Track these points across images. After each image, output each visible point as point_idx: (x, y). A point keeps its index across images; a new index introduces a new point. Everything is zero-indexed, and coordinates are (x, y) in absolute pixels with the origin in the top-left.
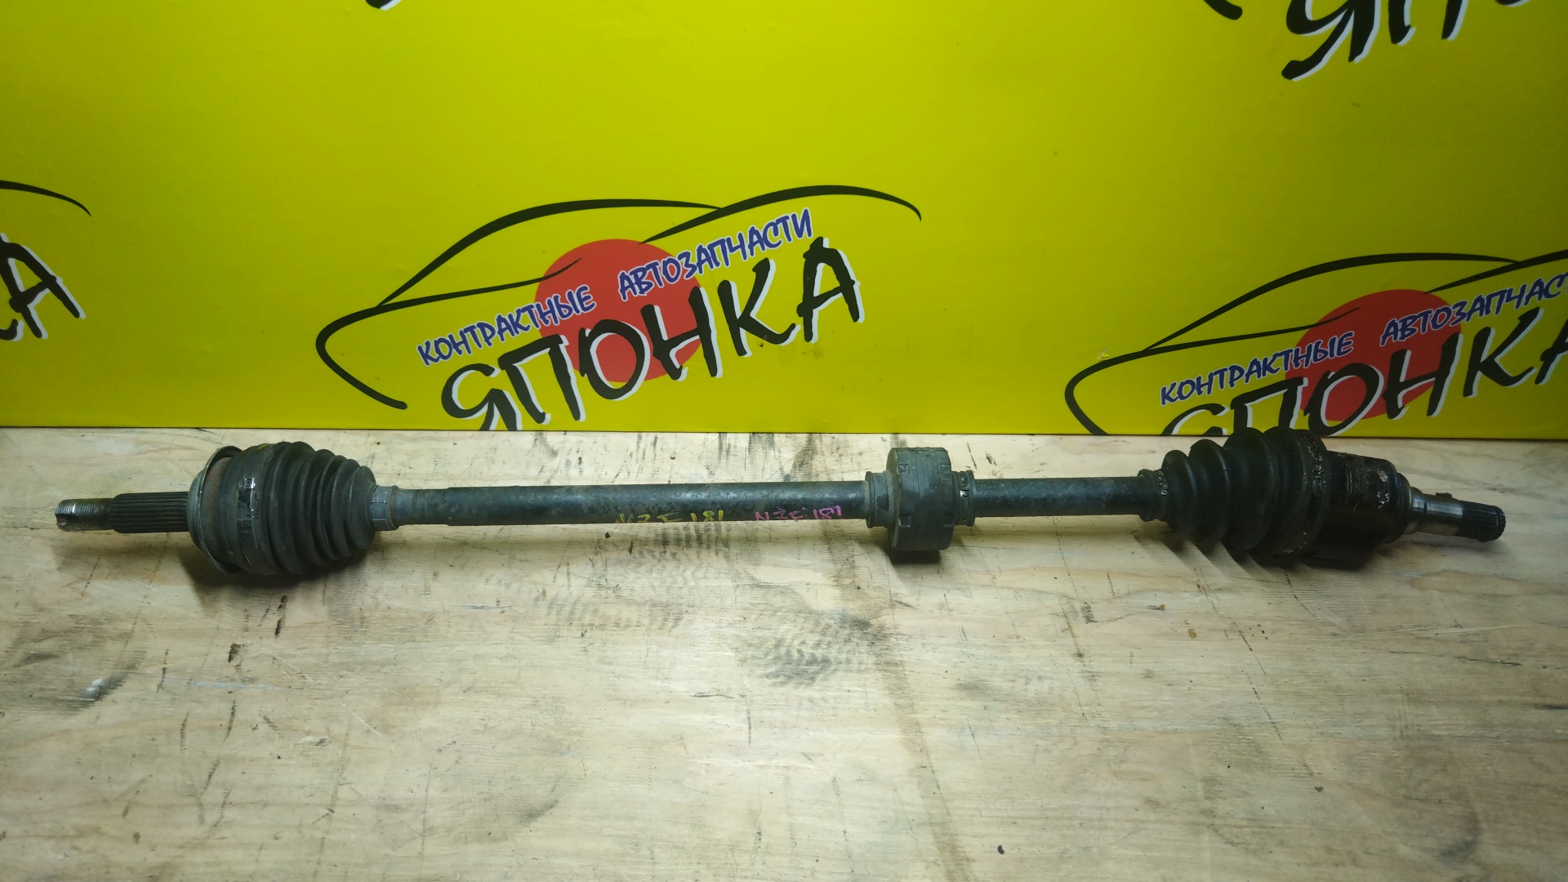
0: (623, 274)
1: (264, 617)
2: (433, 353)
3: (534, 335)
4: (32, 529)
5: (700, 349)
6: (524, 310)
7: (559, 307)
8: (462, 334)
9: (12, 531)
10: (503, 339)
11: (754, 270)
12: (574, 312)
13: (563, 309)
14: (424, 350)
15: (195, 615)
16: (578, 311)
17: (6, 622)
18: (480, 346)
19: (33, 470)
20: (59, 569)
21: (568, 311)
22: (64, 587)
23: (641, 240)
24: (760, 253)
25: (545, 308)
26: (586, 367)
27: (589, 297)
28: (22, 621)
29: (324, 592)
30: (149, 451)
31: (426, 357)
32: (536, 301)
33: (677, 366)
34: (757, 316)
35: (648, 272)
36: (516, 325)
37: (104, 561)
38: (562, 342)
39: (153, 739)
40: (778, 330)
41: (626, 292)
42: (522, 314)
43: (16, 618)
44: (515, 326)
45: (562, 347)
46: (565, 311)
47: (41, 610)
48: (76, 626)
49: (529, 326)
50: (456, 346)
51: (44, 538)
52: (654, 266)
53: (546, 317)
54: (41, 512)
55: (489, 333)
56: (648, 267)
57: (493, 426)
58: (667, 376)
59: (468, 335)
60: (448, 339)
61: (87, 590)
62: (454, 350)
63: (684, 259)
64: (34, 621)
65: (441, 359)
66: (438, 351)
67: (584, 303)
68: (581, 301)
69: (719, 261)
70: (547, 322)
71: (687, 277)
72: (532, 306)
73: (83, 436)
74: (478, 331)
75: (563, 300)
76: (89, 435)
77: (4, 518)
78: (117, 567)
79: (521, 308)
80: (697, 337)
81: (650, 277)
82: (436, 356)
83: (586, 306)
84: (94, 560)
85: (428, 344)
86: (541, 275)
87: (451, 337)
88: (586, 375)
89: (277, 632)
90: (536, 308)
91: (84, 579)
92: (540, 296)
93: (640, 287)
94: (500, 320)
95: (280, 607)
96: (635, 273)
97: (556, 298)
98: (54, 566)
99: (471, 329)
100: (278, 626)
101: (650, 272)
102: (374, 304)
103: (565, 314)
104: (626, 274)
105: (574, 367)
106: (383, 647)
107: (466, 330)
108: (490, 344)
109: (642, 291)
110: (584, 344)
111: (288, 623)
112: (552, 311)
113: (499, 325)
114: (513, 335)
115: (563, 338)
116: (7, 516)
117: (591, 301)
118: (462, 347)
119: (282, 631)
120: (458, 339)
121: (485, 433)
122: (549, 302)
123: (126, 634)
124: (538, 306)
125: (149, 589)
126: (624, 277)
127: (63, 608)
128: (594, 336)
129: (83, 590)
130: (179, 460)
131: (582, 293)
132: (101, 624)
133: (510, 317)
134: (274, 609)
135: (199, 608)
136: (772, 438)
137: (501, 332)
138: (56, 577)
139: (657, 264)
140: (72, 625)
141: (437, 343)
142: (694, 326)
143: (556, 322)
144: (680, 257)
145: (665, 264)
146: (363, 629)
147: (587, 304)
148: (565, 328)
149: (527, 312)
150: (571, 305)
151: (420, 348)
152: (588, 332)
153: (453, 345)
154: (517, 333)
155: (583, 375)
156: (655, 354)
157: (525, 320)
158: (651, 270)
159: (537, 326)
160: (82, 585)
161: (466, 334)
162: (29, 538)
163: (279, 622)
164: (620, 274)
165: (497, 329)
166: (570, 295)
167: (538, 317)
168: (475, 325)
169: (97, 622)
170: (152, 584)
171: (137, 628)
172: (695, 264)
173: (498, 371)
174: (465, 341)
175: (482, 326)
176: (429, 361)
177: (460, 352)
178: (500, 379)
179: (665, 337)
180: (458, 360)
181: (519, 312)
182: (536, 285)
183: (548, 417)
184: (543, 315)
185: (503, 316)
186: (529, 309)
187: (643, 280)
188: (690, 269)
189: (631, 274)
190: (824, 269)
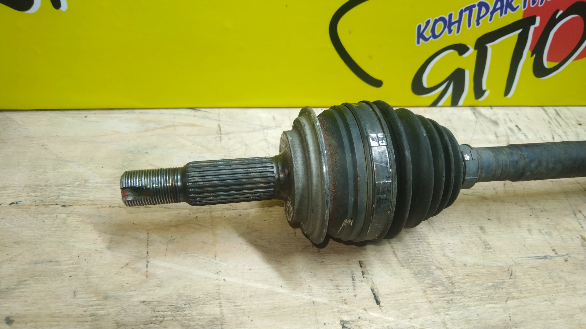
1: (354, 286)
2: (427, 33)
4: (64, 206)
8: (461, 13)
9: (42, 209)
10: (491, 19)
14: (422, 28)
15: (281, 290)
17: (68, 316)
18: (469, 26)
19: (46, 149)
20: (109, 248)
22: (122, 268)
28: (88, 313)
29: (394, 253)
30: (156, 128)
31: (420, 35)
36: (509, 5)
37: (154, 236)
38: (534, 23)
43: (80, 311)
44: (507, 5)
45: (532, 28)
47: (106, 298)
48: (155, 315)
49: (518, 7)
50: (451, 25)
51: (80, 215)
54: (68, 189)
55: (483, 12)
57: (441, 103)
59: (466, 14)
60: (447, 18)
61: (151, 270)
62: (446, 30)
64: (102, 312)
65: (431, 38)
66: (433, 30)
73: (86, 117)
76: (92, 116)
77: (30, 196)
78: (172, 241)
82: (428, 35)
84: (144, 236)
85: (428, 23)
87: (451, 16)
88: (534, 56)
89: (378, 302)
91: (141, 258)
95: (363, 273)
98: (101, 245)
99: (470, 9)
100: (374, 294)
105: (530, 49)
106: (490, 308)
107: (465, 10)
108: (478, 24)
111: (381, 291)
113: (496, 5)
114: (501, 15)
115: (538, 19)
116: (33, 194)
118: (455, 27)
119: (380, 299)
120: (455, 18)
123: (217, 319)
125: (216, 263)
127: (131, 293)
128: (562, 17)
129: (144, 270)
130: (188, 135)
132: (182, 309)
134: (358, 273)
135: (281, 282)
137: (493, 11)
138: (109, 256)
140: (149, 313)
141: (436, 22)
143: (542, 3)
146: (458, 290)
151: (419, 27)
152: (561, 12)
153: (449, 24)
154: (506, 13)
155: (532, 55)
159: (525, 6)
160: (141, 265)
161: (464, 14)
162: (63, 216)
163: (372, 290)
165: (491, 9)
168: (477, 4)
169: (176, 308)
170: (217, 258)
171: (225, 311)
173: (471, 50)
174: (459, 21)
175: (481, 5)
176: (421, 40)
177: (450, 31)
178: (469, 60)
180: (445, 40)
183: (486, 94)
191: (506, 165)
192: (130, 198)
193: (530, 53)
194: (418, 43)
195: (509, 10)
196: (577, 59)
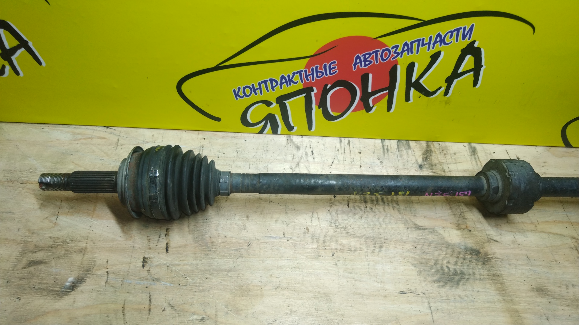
0: (358, 55)
1: (158, 241)
2: (241, 93)
3: (300, 86)
4: (22, 183)
5: (386, 98)
6: (297, 73)
7: (317, 72)
8: (259, 84)
9: (10, 184)
10: (281, 88)
11: (431, 57)
12: (325, 75)
13: (319, 73)
14: (237, 91)
15: (120, 239)
16: (327, 75)
17: (13, 240)
18: (268, 91)
19: (18, 148)
20: (40, 208)
21: (321, 74)
22: (44, 219)
23: (374, 37)
24: (438, 47)
25: (309, 72)
26: (322, 104)
27: (335, 67)
28: (23, 240)
29: (188, 226)
30: (81, 139)
31: (237, 95)
32: (305, 68)
33: (371, 105)
34: (423, 82)
35: (372, 55)
36: (291, 81)
37: (64, 204)
38: (313, 91)
39: (108, 316)
40: (431, 90)
41: (357, 66)
42: (295, 75)
43: (20, 238)
44: (289, 81)
45: (313, 94)
46: (320, 74)
47: (33, 233)
48: (54, 244)
49: (298, 82)
50: (255, 90)
51: (29, 189)
52: (376, 52)
53: (308, 77)
54: (25, 173)
55: (274, 84)
56: (373, 53)
57: (265, 132)
58: (364, 111)
59: (263, 85)
60: (251, 87)
61: (58, 222)
62: (253, 92)
63: (395, 49)
64: (30, 240)
65: (245, 97)
66: (244, 92)
67: (332, 70)
68: (330, 69)
69: (413, 51)
70: (308, 80)
71: (393, 59)
72: (302, 71)
73: (43, 128)
74: (269, 83)
75: (321, 68)
76: (47, 128)
77: (5, 176)
78: (72, 208)
79: (296, 72)
80: (387, 91)
81: (372, 58)
82: (242, 95)
83: (332, 72)
84: (58, 203)
85: (239, 89)
86: (312, 54)
87: (253, 85)
88: (321, 108)
89: (167, 250)
90: (304, 72)
91: (54, 215)
92: (308, 66)
93: (365, 63)
94: (283, 77)
95: (166, 235)
96: (364, 56)
97: (317, 67)
98: (36, 206)
99: (265, 82)
100: (167, 246)
101: (373, 56)
102: (213, 65)
103: (319, 76)
104: (360, 56)
105: (316, 104)
106: (226, 261)
107: (262, 82)
108: (274, 90)
109: (365, 65)
110: (325, 92)
111: (172, 245)
112: (313, 74)
113: (281, 80)
114: (288, 86)
115: (315, 89)
116: (7, 175)
117: (336, 70)
118: (258, 91)
119: (169, 249)
120: (257, 86)
121: (261, 135)
122: (313, 69)
123: (83, 249)
124: (306, 71)
125: (91, 222)
126: (358, 57)
127: (45, 232)
128: (331, 88)
129: (55, 221)
130: (98, 145)
131: (332, 65)
132: (68, 243)
133: (289, 76)
134: (163, 236)
135: (121, 234)
136: (409, 143)
137: (281, 84)
138: (39, 213)
139: (379, 51)
140: (52, 243)
141: (244, 88)
142: (387, 84)
143: (313, 80)
144: (393, 48)
145: (383, 51)
146: (214, 249)
147: (333, 71)
148: (317, 84)
149: (298, 74)
150: (324, 71)
151: (234, 91)
152: (329, 86)
153: (253, 89)
154: (290, 85)
155: (319, 108)
156: (361, 99)
157: (297, 78)
158: (374, 54)
159: (302, 82)
160: (54, 219)
161: (261, 84)
162: (21, 189)
163: (167, 244)
164: (356, 56)
165: (279, 83)
166: (325, 66)
167: (304, 77)
168: (268, 79)
169: (65, 241)
170: (93, 219)
171: (88, 246)
172: (400, 52)
173: (275, 104)
174: (260, 88)
175: (271, 80)
176: (238, 97)
177: (256, 94)
178: (275, 109)
179: (370, 90)
180: (254, 98)
181: (294, 74)
182: (307, 60)
183: (295, 128)
184: (307, 76)
185: (284, 76)
186: (300, 72)
187: (368, 60)
188: (396, 55)
189: (362, 56)
190: (469, 58)
191: (248, 186)
192: (43, 187)
193: (317, 107)
194: (237, 99)
195: (291, 83)
196: (353, 111)
